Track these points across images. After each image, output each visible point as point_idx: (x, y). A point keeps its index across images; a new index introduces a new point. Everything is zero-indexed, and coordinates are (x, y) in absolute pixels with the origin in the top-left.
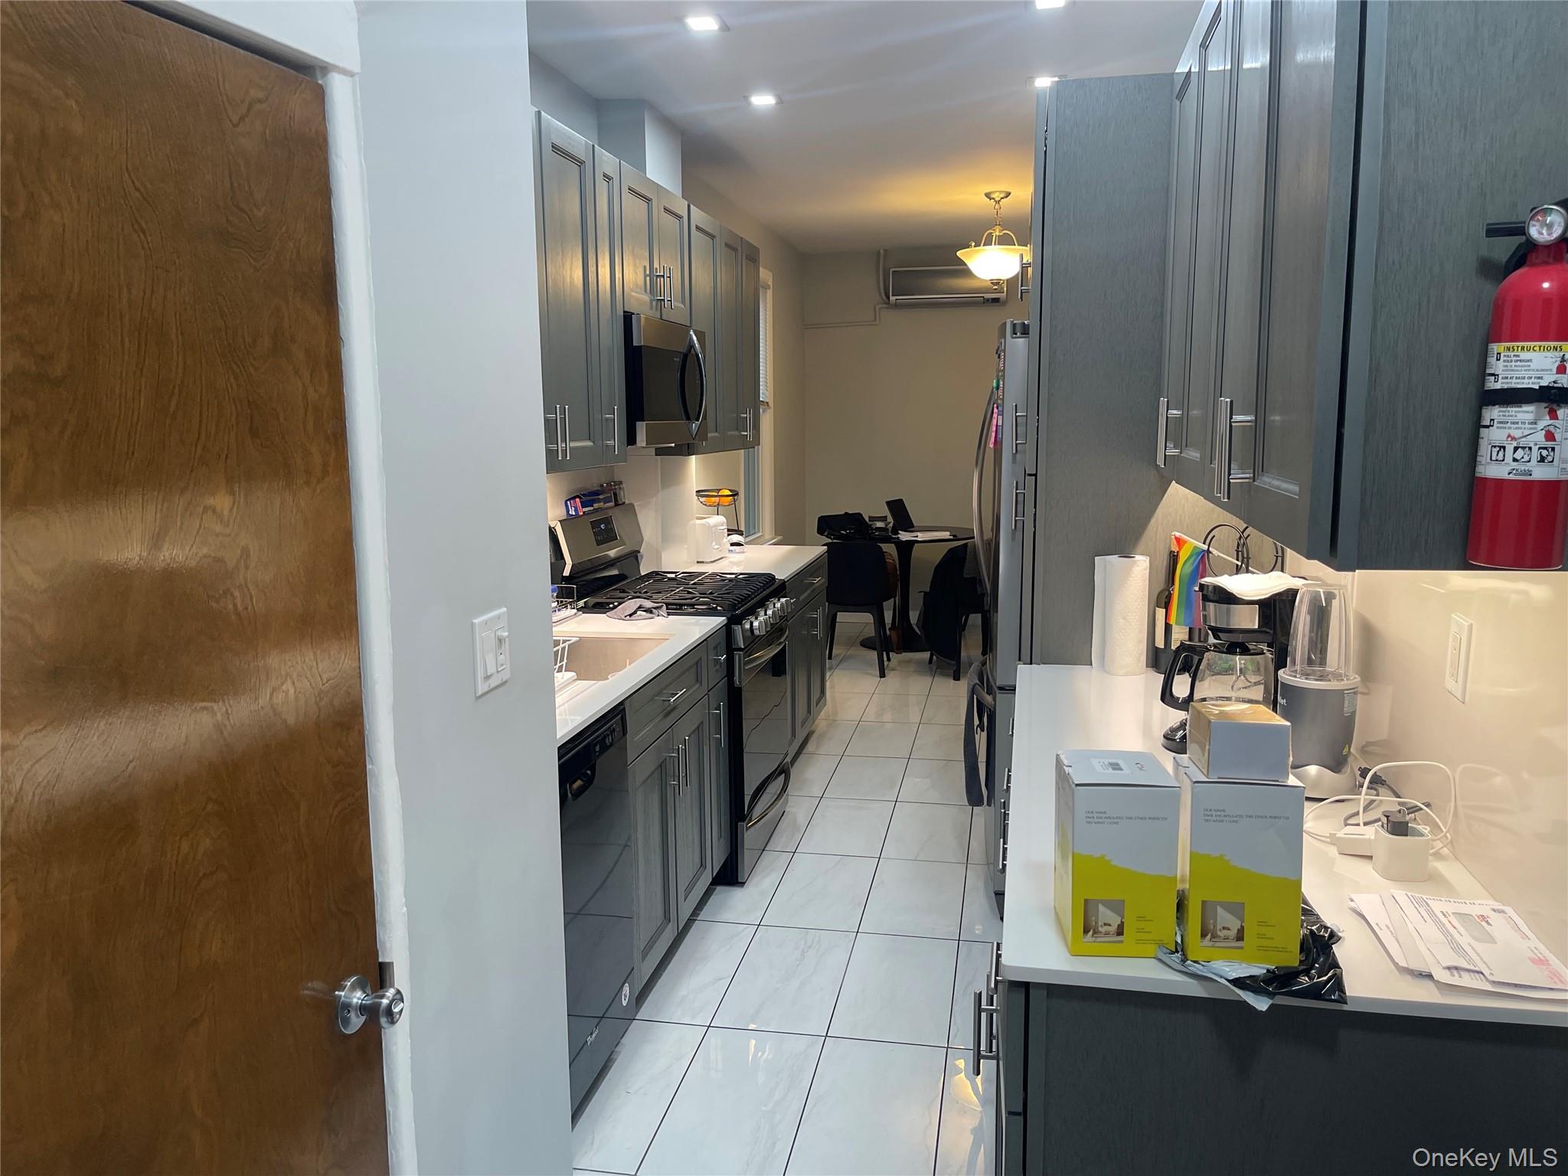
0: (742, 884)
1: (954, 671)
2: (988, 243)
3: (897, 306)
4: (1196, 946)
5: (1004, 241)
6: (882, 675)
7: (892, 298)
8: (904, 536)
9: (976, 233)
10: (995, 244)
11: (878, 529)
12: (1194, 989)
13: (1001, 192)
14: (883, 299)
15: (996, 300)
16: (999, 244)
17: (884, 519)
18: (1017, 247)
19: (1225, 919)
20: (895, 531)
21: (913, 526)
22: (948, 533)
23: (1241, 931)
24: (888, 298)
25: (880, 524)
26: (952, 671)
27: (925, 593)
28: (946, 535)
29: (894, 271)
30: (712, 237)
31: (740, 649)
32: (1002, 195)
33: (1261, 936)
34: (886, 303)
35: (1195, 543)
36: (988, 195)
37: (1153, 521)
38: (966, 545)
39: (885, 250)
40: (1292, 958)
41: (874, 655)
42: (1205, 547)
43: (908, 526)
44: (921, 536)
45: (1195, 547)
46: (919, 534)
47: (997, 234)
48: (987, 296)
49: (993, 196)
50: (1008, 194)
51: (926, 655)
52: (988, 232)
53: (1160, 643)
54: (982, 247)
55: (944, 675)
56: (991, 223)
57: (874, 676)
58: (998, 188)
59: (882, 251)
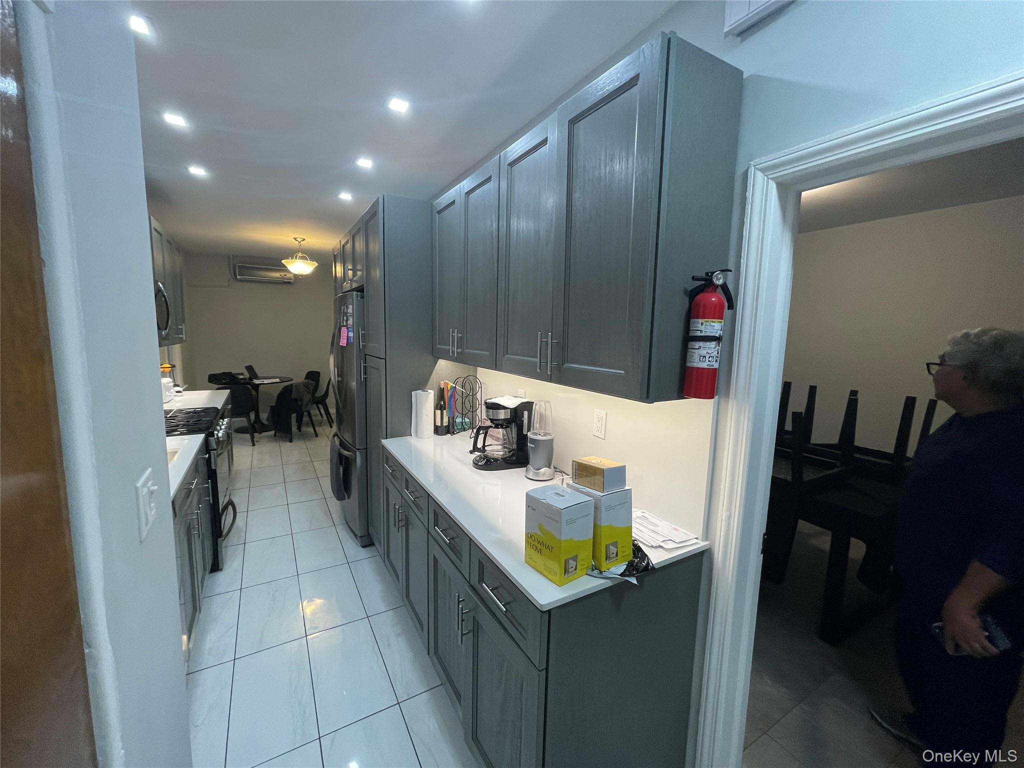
0: (221, 570)
1: (290, 439)
2: (296, 258)
3: (241, 281)
4: (604, 565)
5: (303, 258)
6: (254, 445)
7: (238, 277)
8: (257, 382)
9: (291, 253)
10: (299, 259)
11: (242, 379)
12: (608, 583)
13: (301, 238)
14: (232, 276)
15: (289, 283)
16: (301, 259)
17: (242, 374)
18: (309, 261)
19: (613, 549)
20: (251, 379)
21: (258, 377)
22: (278, 379)
23: (617, 553)
24: (236, 277)
25: (241, 377)
26: (288, 440)
27: (271, 407)
28: (278, 380)
29: (239, 266)
30: (161, 235)
31: (215, 450)
32: (301, 240)
33: (623, 552)
34: (234, 279)
35: (451, 384)
36: (295, 239)
37: (432, 376)
38: (291, 385)
39: (233, 256)
40: (631, 557)
41: (248, 436)
42: (454, 385)
43: (257, 377)
44: (266, 381)
45: (451, 386)
46: (265, 380)
47: (300, 255)
48: (285, 280)
49: (297, 239)
50: (304, 240)
51: (273, 432)
52: (295, 255)
53: (438, 423)
54: (294, 260)
55: (286, 441)
56: (297, 251)
57: (250, 446)
58: (300, 237)
59: (231, 256)
